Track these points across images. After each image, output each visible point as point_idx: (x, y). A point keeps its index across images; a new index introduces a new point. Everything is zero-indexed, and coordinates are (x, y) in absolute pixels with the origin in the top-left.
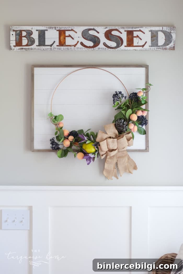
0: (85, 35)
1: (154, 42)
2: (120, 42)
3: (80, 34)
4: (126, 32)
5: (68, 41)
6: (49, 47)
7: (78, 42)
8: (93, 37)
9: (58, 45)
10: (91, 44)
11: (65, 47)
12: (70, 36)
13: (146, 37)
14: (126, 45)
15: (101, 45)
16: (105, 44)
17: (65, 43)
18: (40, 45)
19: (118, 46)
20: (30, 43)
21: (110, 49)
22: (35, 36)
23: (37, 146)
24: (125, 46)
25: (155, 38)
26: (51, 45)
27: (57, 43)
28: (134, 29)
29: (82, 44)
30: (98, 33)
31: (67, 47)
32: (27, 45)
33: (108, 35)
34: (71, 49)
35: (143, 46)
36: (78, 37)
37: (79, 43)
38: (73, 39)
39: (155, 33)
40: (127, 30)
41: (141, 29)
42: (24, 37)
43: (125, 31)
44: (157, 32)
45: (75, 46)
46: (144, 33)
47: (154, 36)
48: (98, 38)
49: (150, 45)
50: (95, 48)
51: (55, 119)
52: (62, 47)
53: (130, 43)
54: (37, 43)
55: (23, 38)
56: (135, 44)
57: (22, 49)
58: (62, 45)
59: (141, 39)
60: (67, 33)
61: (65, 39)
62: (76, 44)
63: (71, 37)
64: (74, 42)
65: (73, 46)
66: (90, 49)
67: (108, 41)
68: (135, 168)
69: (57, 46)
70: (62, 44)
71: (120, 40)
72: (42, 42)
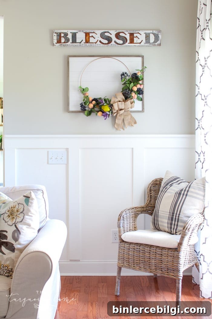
0: (102, 35)
1: (147, 40)
2: (125, 41)
3: (99, 35)
4: (129, 34)
5: (92, 40)
6: (79, 44)
7: (98, 40)
8: (107, 37)
9: (85, 42)
10: (106, 42)
11: (89, 44)
12: (92, 36)
13: (142, 37)
14: (129, 42)
15: (113, 43)
16: (115, 42)
17: (89, 41)
18: (73, 42)
19: (124, 43)
20: (66, 41)
21: (118, 45)
22: (70, 36)
23: (72, 108)
24: (129, 43)
25: (148, 38)
26: (80, 43)
27: (84, 41)
28: (134, 32)
29: (100, 42)
30: (111, 34)
31: (90, 44)
32: (64, 43)
33: (118, 36)
34: (93, 45)
35: (140, 43)
36: (98, 37)
37: (99, 41)
38: (95, 38)
39: (148, 35)
40: (129, 32)
41: (139, 32)
42: (63, 37)
43: (128, 33)
44: (149, 34)
45: (96, 43)
46: (141, 35)
47: (147, 37)
48: (111, 38)
49: (145, 42)
50: (109, 44)
51: (83, 91)
52: (87, 44)
53: (132, 41)
54: (71, 41)
55: (62, 38)
56: (135, 42)
57: (61, 45)
58: (88, 43)
59: (139, 39)
60: (91, 35)
61: (89, 38)
62: (97, 42)
63: (93, 37)
64: (95, 41)
65: (94, 43)
66: (106, 45)
67: (117, 40)
68: (135, 123)
69: (84, 43)
70: (87, 41)
71: (125, 39)
72: (74, 40)
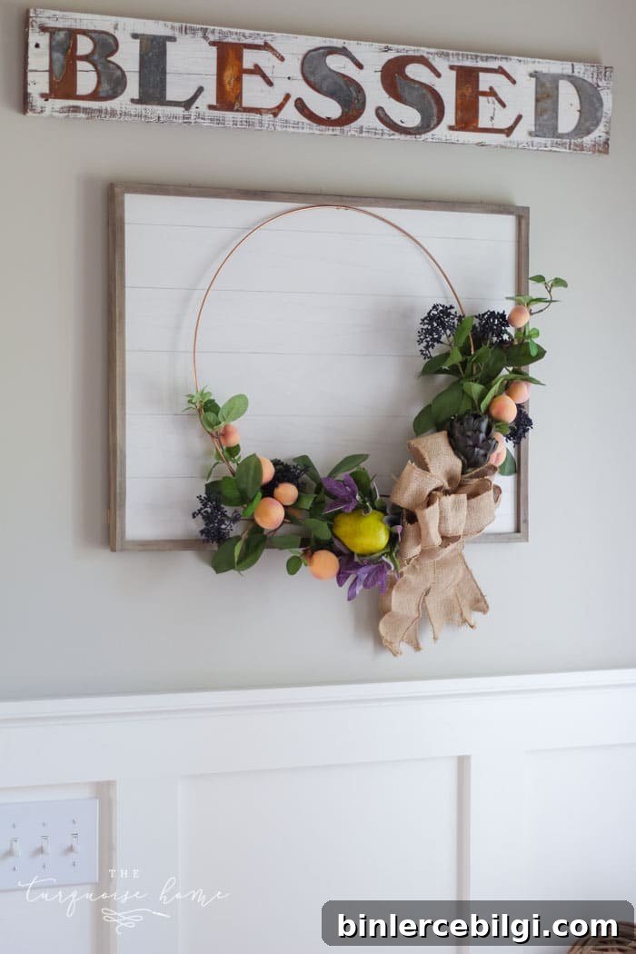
0: (312, 71)
1: (545, 117)
2: (435, 111)
3: (293, 66)
4: (454, 73)
5: (253, 91)
6: (179, 111)
7: (287, 97)
8: (341, 82)
9: (214, 103)
10: (331, 108)
11: (239, 116)
12: (257, 70)
13: (520, 98)
14: (453, 123)
15: (368, 119)
16: (381, 114)
17: (239, 97)
18: (141, 100)
19: (425, 127)
20: (105, 87)
21: (397, 136)
22: (128, 58)
24: (451, 128)
25: (547, 104)
26: (188, 104)
27: (210, 96)
28: (481, 64)
29: (301, 106)
30: (360, 66)
31: (245, 116)
32: (94, 96)
33: (393, 77)
34: (261, 122)
35: (508, 131)
36: (288, 78)
37: (291, 103)
38: (270, 83)
39: (548, 85)
40: (456, 64)
41: (506, 65)
42: (85, 58)
43: (452, 68)
44: (555, 79)
45: (275, 115)
46: (514, 82)
47: (546, 95)
48: (359, 89)
49: (533, 129)
50: (346, 128)
52: (229, 115)
53: (468, 119)
54: (133, 89)
55: (81, 65)
56: (483, 122)
57: (76, 109)
58: (230, 108)
59: (504, 105)
60: (249, 59)
61: (239, 80)
62: (280, 107)
63: (264, 76)
64: (269, 98)
65: (268, 111)
66: (329, 131)
67: (392, 100)
69: (211, 107)
70: (228, 99)
71: (432, 102)
72: (153, 90)
